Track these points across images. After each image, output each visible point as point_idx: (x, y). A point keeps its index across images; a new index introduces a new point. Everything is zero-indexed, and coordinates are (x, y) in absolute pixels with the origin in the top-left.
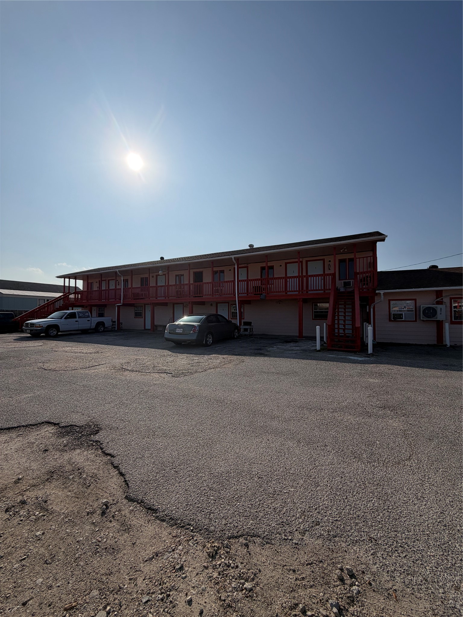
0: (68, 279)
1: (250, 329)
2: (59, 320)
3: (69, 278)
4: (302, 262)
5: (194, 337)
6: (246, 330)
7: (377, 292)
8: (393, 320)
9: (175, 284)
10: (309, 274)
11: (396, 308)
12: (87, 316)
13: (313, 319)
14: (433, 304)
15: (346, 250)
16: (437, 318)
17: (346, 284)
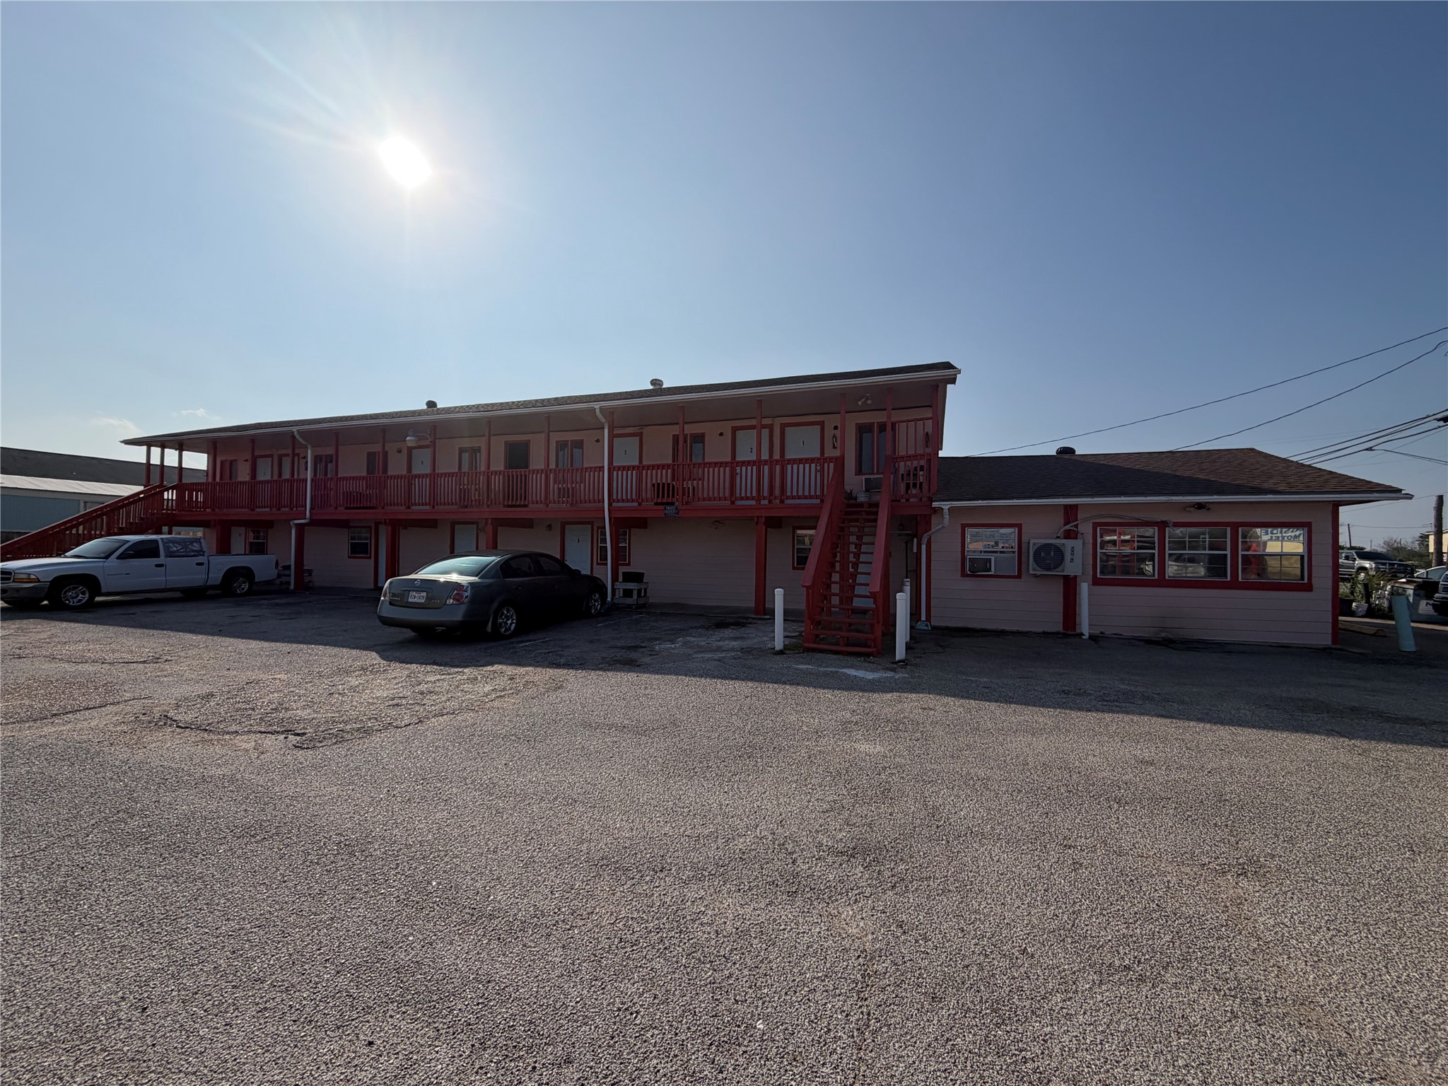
0: (159, 450)
1: (639, 591)
2: (100, 563)
3: (163, 447)
4: (771, 427)
5: (458, 616)
6: (628, 593)
7: (935, 504)
8: (969, 572)
9: (457, 471)
10: (788, 456)
11: (977, 545)
12: (194, 551)
13: (794, 568)
14: (1058, 537)
15: (869, 402)
16: (1063, 571)
17: (870, 487)
